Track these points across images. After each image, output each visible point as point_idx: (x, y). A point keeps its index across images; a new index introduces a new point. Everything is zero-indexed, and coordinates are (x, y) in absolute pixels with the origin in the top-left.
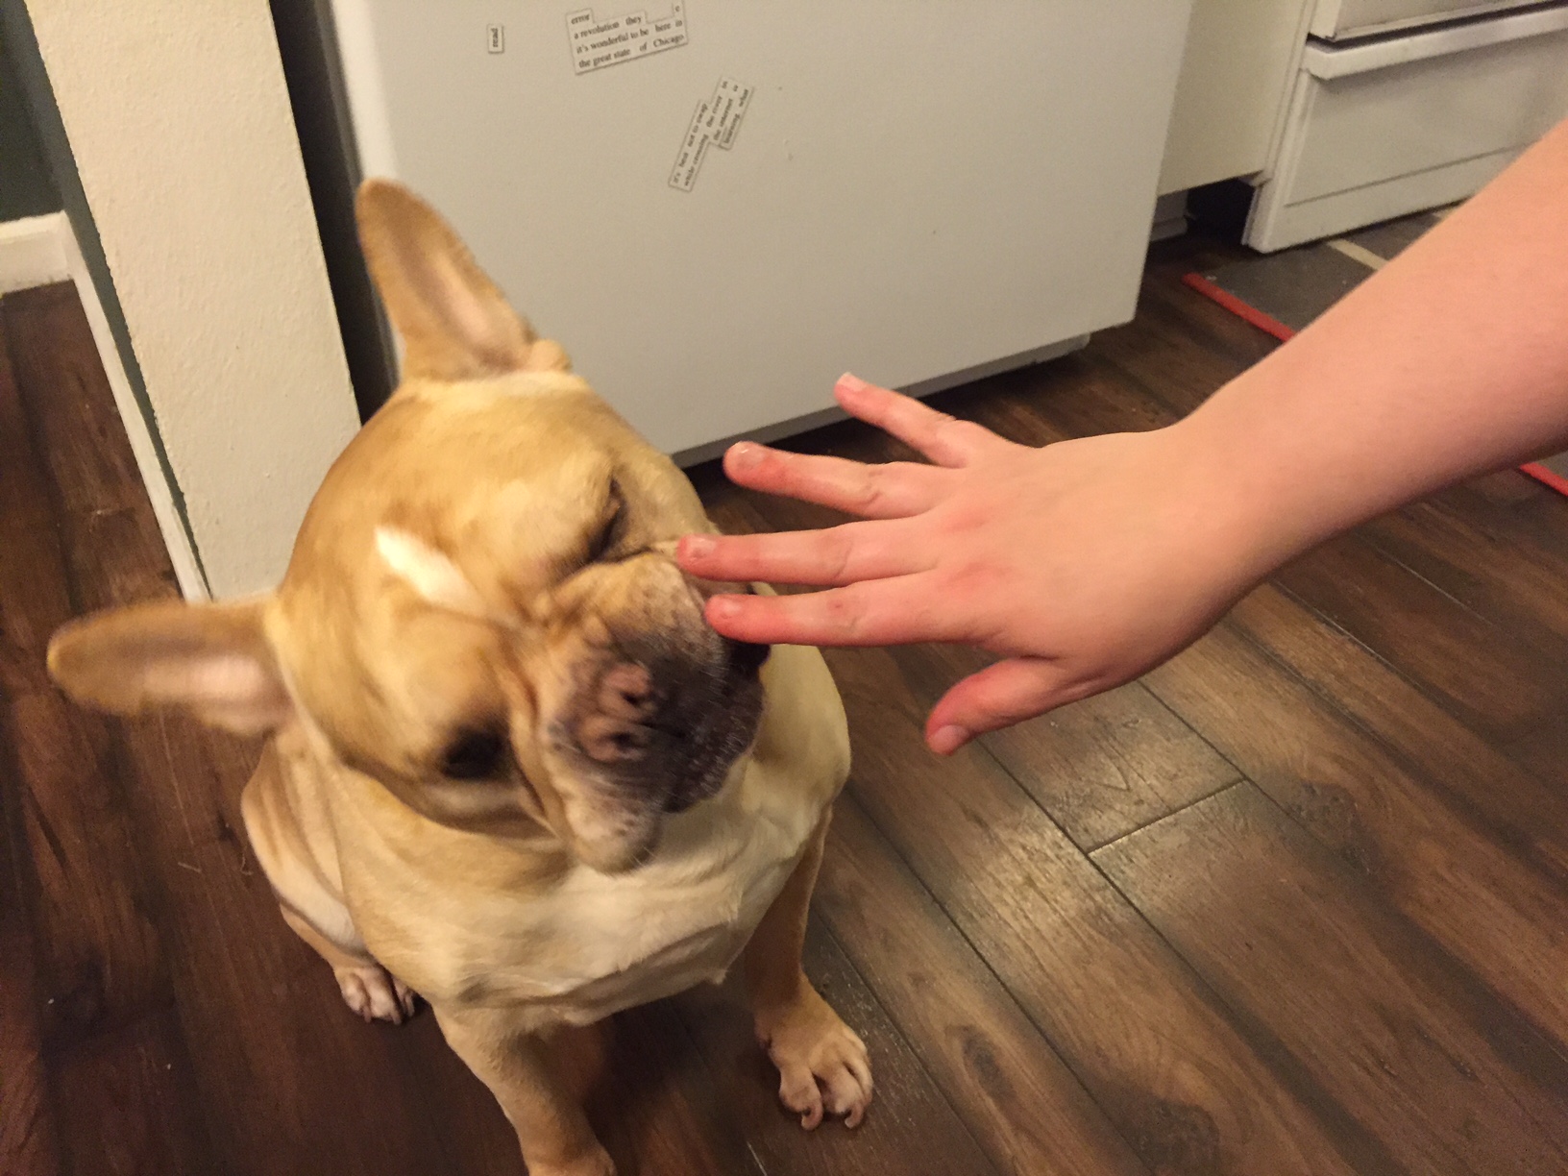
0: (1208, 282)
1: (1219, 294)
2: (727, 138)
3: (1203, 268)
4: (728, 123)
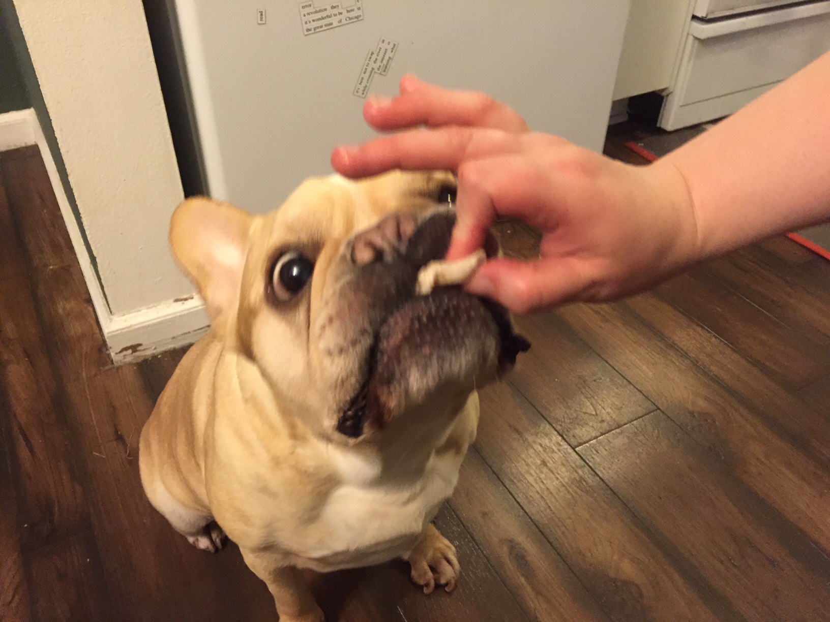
0: (638, 146)
1: (644, 152)
2: (384, 70)
3: (637, 139)
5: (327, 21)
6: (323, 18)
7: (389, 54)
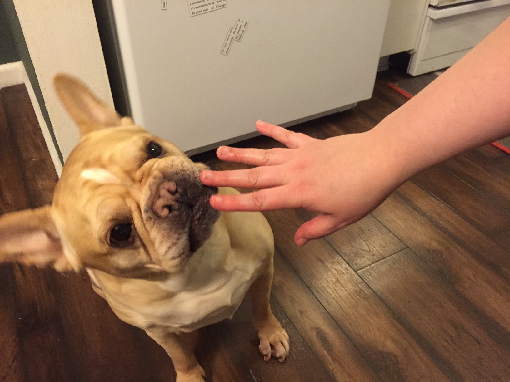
0: (396, 86)
1: (400, 90)
2: (239, 38)
3: (394, 81)
4: (240, 33)
5: (205, 8)
6: (202, 6)
7: (243, 28)
